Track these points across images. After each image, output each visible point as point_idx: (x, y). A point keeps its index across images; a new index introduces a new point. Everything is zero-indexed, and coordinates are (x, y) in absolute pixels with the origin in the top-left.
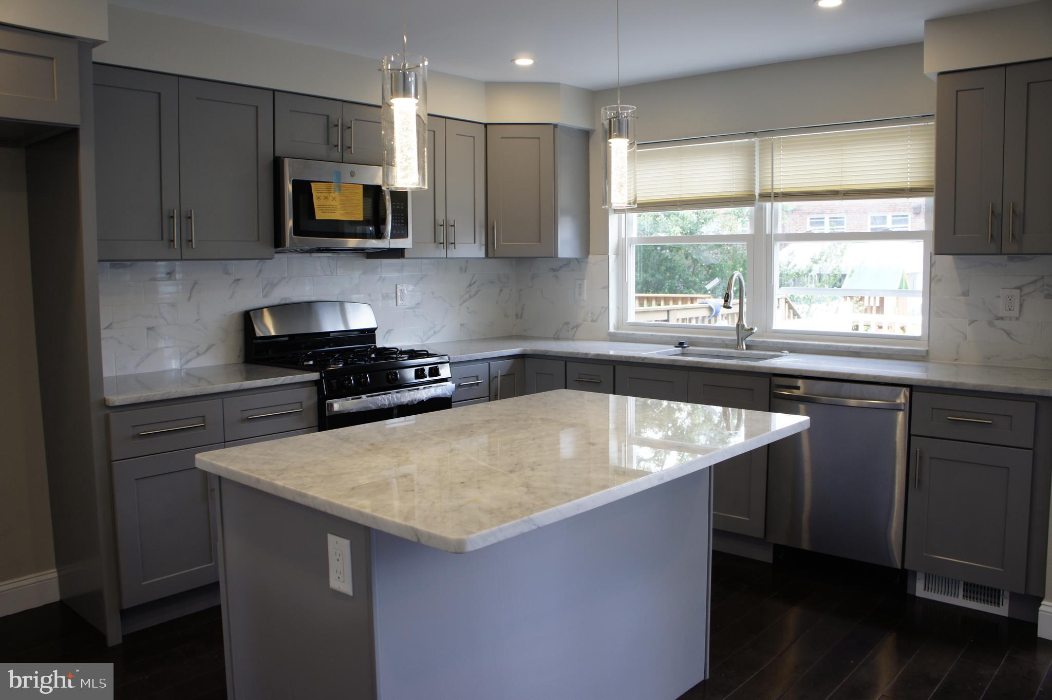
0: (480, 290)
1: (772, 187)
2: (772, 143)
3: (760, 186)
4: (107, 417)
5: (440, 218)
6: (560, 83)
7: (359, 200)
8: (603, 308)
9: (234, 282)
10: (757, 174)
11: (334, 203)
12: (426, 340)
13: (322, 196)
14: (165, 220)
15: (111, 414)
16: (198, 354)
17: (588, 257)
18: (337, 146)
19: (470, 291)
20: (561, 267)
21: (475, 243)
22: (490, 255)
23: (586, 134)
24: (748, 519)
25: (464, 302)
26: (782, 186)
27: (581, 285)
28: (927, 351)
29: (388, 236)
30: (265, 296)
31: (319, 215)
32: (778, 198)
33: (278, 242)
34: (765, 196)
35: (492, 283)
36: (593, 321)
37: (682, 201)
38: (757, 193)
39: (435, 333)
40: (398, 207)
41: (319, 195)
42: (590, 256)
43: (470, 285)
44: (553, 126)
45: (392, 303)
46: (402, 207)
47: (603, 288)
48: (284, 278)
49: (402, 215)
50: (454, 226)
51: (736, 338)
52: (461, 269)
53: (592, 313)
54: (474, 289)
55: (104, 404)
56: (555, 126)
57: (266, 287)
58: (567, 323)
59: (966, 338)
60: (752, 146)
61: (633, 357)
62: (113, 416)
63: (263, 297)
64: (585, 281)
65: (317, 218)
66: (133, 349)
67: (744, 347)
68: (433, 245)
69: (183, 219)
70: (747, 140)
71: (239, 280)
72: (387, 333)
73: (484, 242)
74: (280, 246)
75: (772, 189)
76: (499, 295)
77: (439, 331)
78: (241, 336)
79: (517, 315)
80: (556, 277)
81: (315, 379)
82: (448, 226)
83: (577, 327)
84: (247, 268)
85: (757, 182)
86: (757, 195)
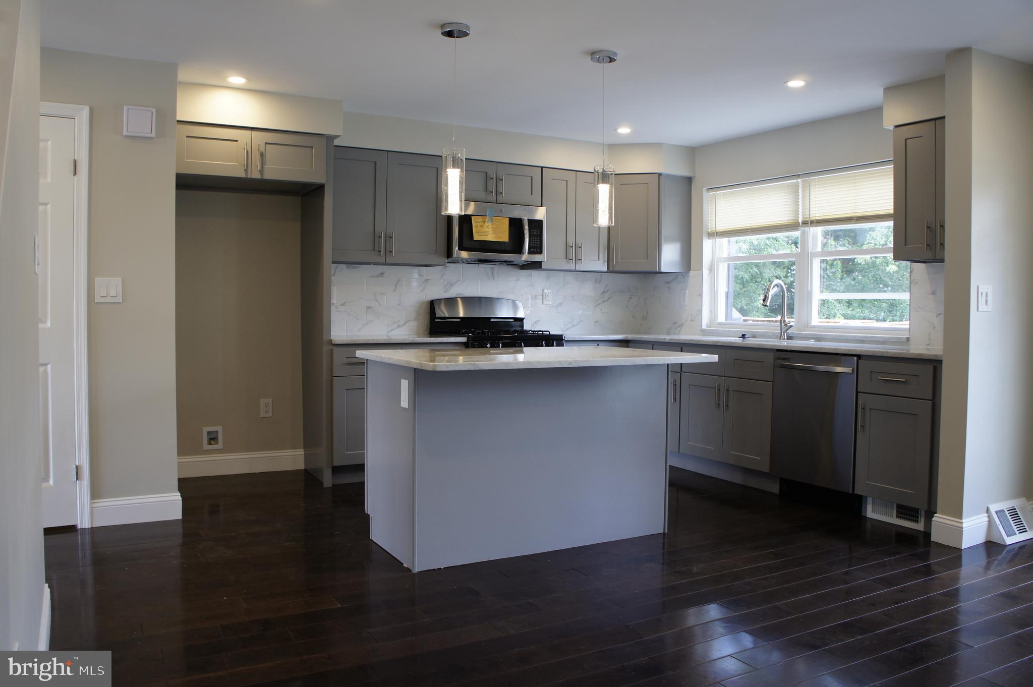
0: (612, 297)
1: (809, 216)
2: (809, 182)
3: (803, 216)
4: (332, 350)
5: (571, 241)
6: (662, 143)
7: (505, 228)
8: (698, 311)
9: (425, 281)
10: (800, 207)
11: (487, 229)
12: (566, 331)
13: (479, 225)
14: (377, 239)
15: (334, 349)
16: (399, 326)
17: (689, 272)
18: (492, 192)
19: (603, 297)
20: (672, 280)
21: (599, 260)
22: (611, 269)
23: (689, 180)
24: (759, 458)
25: (598, 305)
26: (816, 215)
27: (685, 293)
28: (908, 339)
29: (526, 252)
30: (445, 292)
31: (476, 237)
32: (813, 224)
33: (449, 254)
34: (805, 223)
35: (623, 292)
36: (691, 321)
37: (752, 229)
38: (800, 220)
39: (573, 326)
40: (535, 233)
41: (477, 224)
42: (690, 272)
43: (604, 292)
44: (658, 175)
45: (539, 301)
46: (538, 233)
47: (699, 295)
48: (460, 280)
49: (538, 238)
50: (581, 247)
51: (780, 331)
52: (596, 280)
53: (691, 315)
54: (607, 296)
55: (330, 342)
56: (660, 175)
57: (446, 285)
58: (675, 323)
59: (935, 328)
60: (797, 186)
61: (692, 340)
62: (335, 349)
63: (444, 292)
64: (687, 291)
65: (474, 239)
66: (357, 320)
67: (786, 337)
68: (565, 260)
69: (388, 239)
70: (795, 181)
71: (428, 280)
72: (535, 322)
73: (606, 260)
74: (450, 257)
75: (810, 217)
76: (628, 301)
77: (576, 325)
78: (428, 316)
79: (643, 317)
80: (668, 287)
81: (464, 341)
82: (578, 247)
83: (681, 325)
84: (433, 273)
85: (800, 213)
86: (800, 222)
